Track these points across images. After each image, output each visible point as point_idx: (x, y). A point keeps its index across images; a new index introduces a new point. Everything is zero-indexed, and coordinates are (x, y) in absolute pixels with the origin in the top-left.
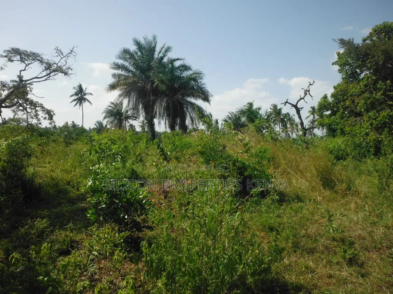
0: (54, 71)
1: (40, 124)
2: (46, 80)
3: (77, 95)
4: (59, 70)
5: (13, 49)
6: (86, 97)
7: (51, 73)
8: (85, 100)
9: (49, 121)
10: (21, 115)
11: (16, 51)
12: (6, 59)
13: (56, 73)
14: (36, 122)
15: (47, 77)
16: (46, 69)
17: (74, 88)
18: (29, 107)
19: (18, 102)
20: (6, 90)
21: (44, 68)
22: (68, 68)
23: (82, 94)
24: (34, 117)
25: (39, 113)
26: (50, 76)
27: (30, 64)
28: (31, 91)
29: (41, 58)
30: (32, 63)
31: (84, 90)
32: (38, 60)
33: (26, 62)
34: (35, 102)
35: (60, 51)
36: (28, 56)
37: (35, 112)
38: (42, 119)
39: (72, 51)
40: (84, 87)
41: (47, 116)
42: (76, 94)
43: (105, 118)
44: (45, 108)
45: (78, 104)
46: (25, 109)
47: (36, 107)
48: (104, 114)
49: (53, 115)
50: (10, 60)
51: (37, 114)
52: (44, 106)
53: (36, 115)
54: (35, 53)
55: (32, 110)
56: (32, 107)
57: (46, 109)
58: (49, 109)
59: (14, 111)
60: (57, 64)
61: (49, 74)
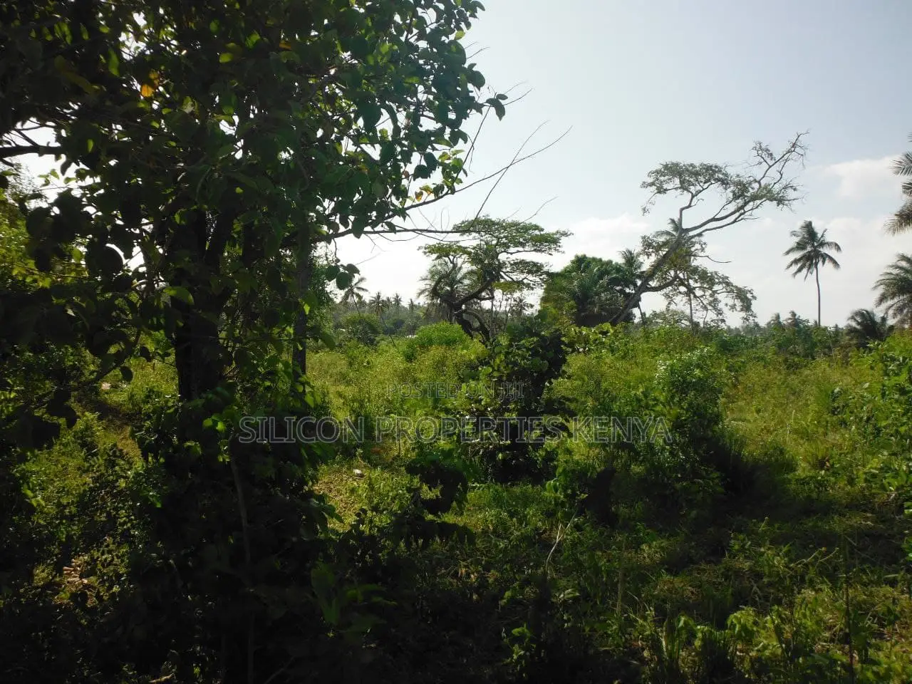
0: (754, 198)
1: (723, 320)
2: (735, 221)
3: (803, 248)
4: (767, 194)
5: (666, 167)
6: (825, 250)
7: (746, 203)
8: (825, 257)
9: (743, 314)
10: (680, 304)
11: (673, 170)
12: (654, 188)
13: (758, 202)
14: (715, 317)
15: (737, 214)
16: (736, 197)
17: (794, 234)
18: (698, 285)
19: (676, 277)
20: (653, 254)
21: (731, 195)
22: (787, 187)
23: (816, 244)
24: (709, 307)
25: (722, 297)
26: (745, 212)
27: (701, 191)
28: (703, 250)
29: (723, 174)
30: (704, 189)
31: (819, 236)
32: (718, 180)
33: (692, 189)
34: (711, 273)
35: (767, 150)
36: (697, 174)
37: (711, 296)
38: (726, 310)
39: (794, 145)
40: (818, 229)
41: (738, 303)
42: (800, 246)
43: (883, 299)
44: (732, 286)
45: (805, 271)
46: (690, 291)
47: (713, 284)
48: (881, 290)
49: (750, 300)
50: (661, 190)
51: (716, 300)
52: (731, 280)
53: (714, 303)
54: (711, 166)
55: (704, 291)
56: (705, 286)
57: (736, 287)
58: (740, 285)
59: (667, 296)
60: (759, 182)
61: (742, 207)
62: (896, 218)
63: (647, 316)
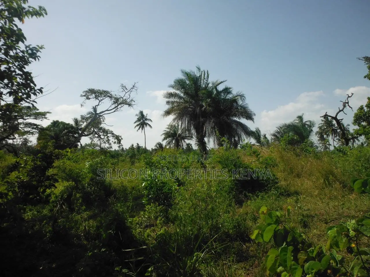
0: (121, 104)
1: (111, 147)
2: (114, 111)
3: (140, 121)
4: (125, 102)
5: (90, 90)
6: (147, 122)
7: (118, 105)
8: (146, 124)
9: (118, 145)
10: (96, 141)
11: (92, 91)
12: (85, 97)
13: (122, 105)
14: (108, 146)
15: (115, 109)
16: (115, 103)
17: (137, 115)
18: (102, 134)
19: (94, 131)
20: (85, 122)
21: (113, 102)
22: (132, 100)
23: (144, 119)
24: (106, 142)
25: (110, 138)
26: (118, 108)
27: (102, 100)
28: (104, 121)
29: (110, 94)
30: (103, 99)
31: (145, 116)
32: (108, 96)
33: (100, 98)
34: (107, 130)
35: (125, 87)
36: (101, 93)
37: (107, 138)
38: (112, 143)
39: (134, 86)
40: (145, 114)
41: (116, 141)
42: (139, 120)
43: (165, 139)
44: (114, 134)
45: (141, 129)
46: (99, 136)
47: (108, 134)
48: (163, 136)
49: (121, 140)
50: (88, 98)
51: (109, 139)
52: (114, 132)
53: (108, 140)
54: (106, 91)
55: (104, 136)
56: (105, 134)
57: (115, 135)
58: (117, 135)
59: (91, 138)
60: (123, 98)
61: (117, 107)
62: (164, 113)
63: (83, 145)
